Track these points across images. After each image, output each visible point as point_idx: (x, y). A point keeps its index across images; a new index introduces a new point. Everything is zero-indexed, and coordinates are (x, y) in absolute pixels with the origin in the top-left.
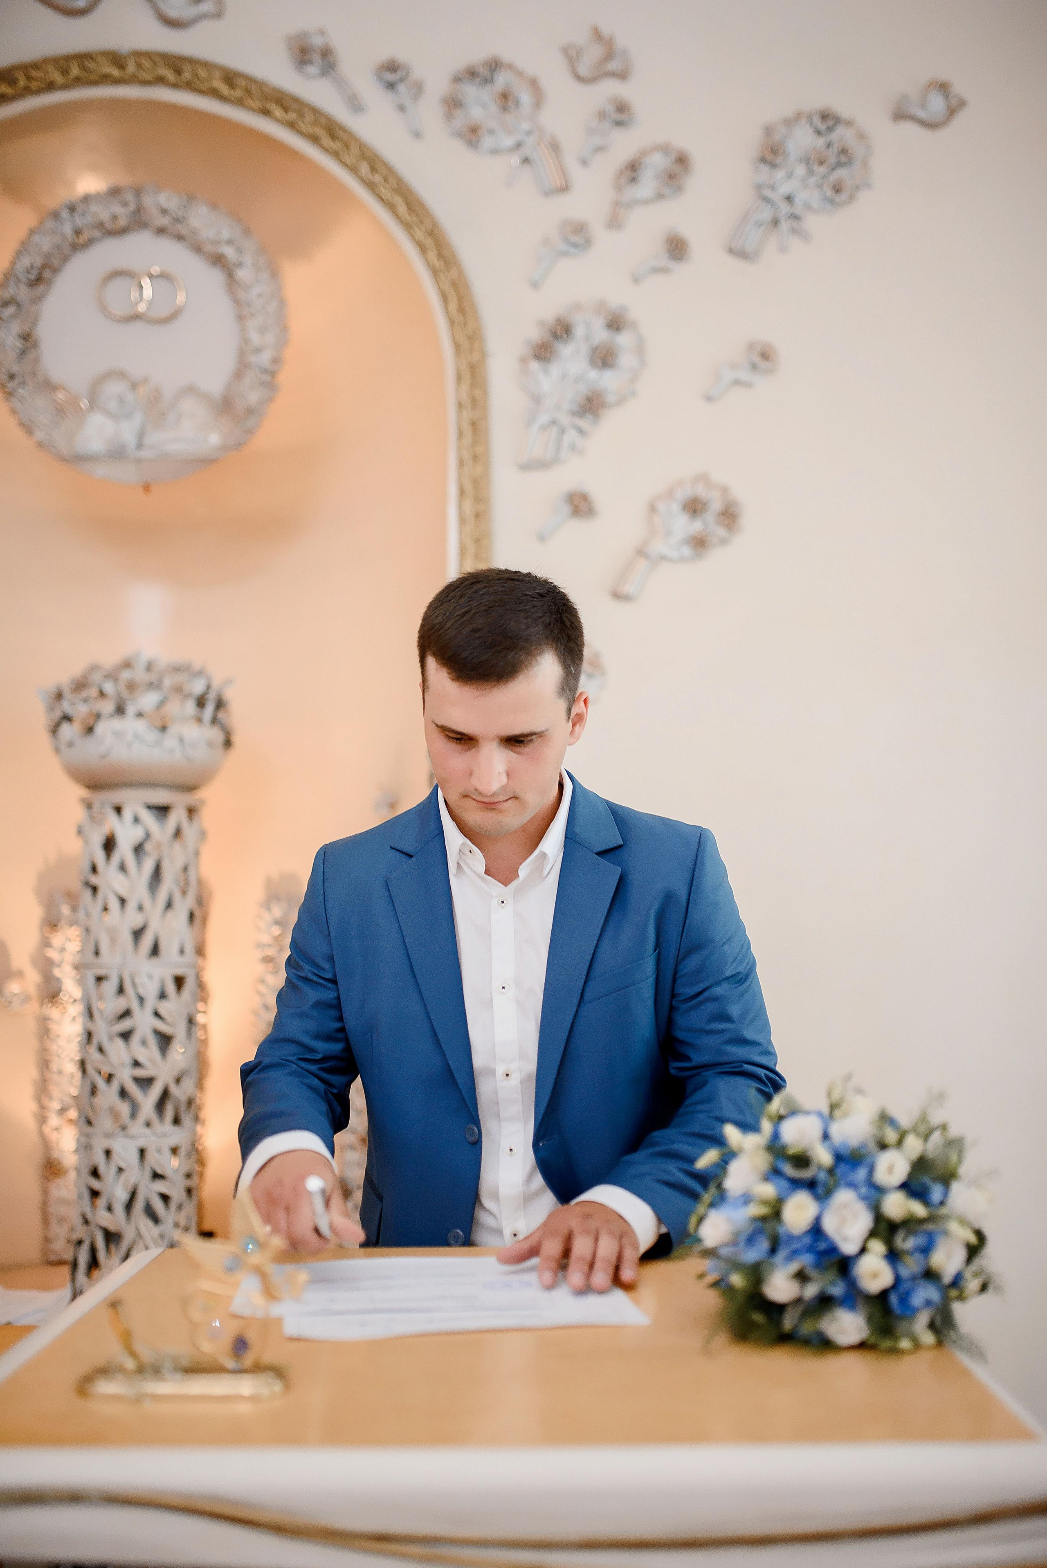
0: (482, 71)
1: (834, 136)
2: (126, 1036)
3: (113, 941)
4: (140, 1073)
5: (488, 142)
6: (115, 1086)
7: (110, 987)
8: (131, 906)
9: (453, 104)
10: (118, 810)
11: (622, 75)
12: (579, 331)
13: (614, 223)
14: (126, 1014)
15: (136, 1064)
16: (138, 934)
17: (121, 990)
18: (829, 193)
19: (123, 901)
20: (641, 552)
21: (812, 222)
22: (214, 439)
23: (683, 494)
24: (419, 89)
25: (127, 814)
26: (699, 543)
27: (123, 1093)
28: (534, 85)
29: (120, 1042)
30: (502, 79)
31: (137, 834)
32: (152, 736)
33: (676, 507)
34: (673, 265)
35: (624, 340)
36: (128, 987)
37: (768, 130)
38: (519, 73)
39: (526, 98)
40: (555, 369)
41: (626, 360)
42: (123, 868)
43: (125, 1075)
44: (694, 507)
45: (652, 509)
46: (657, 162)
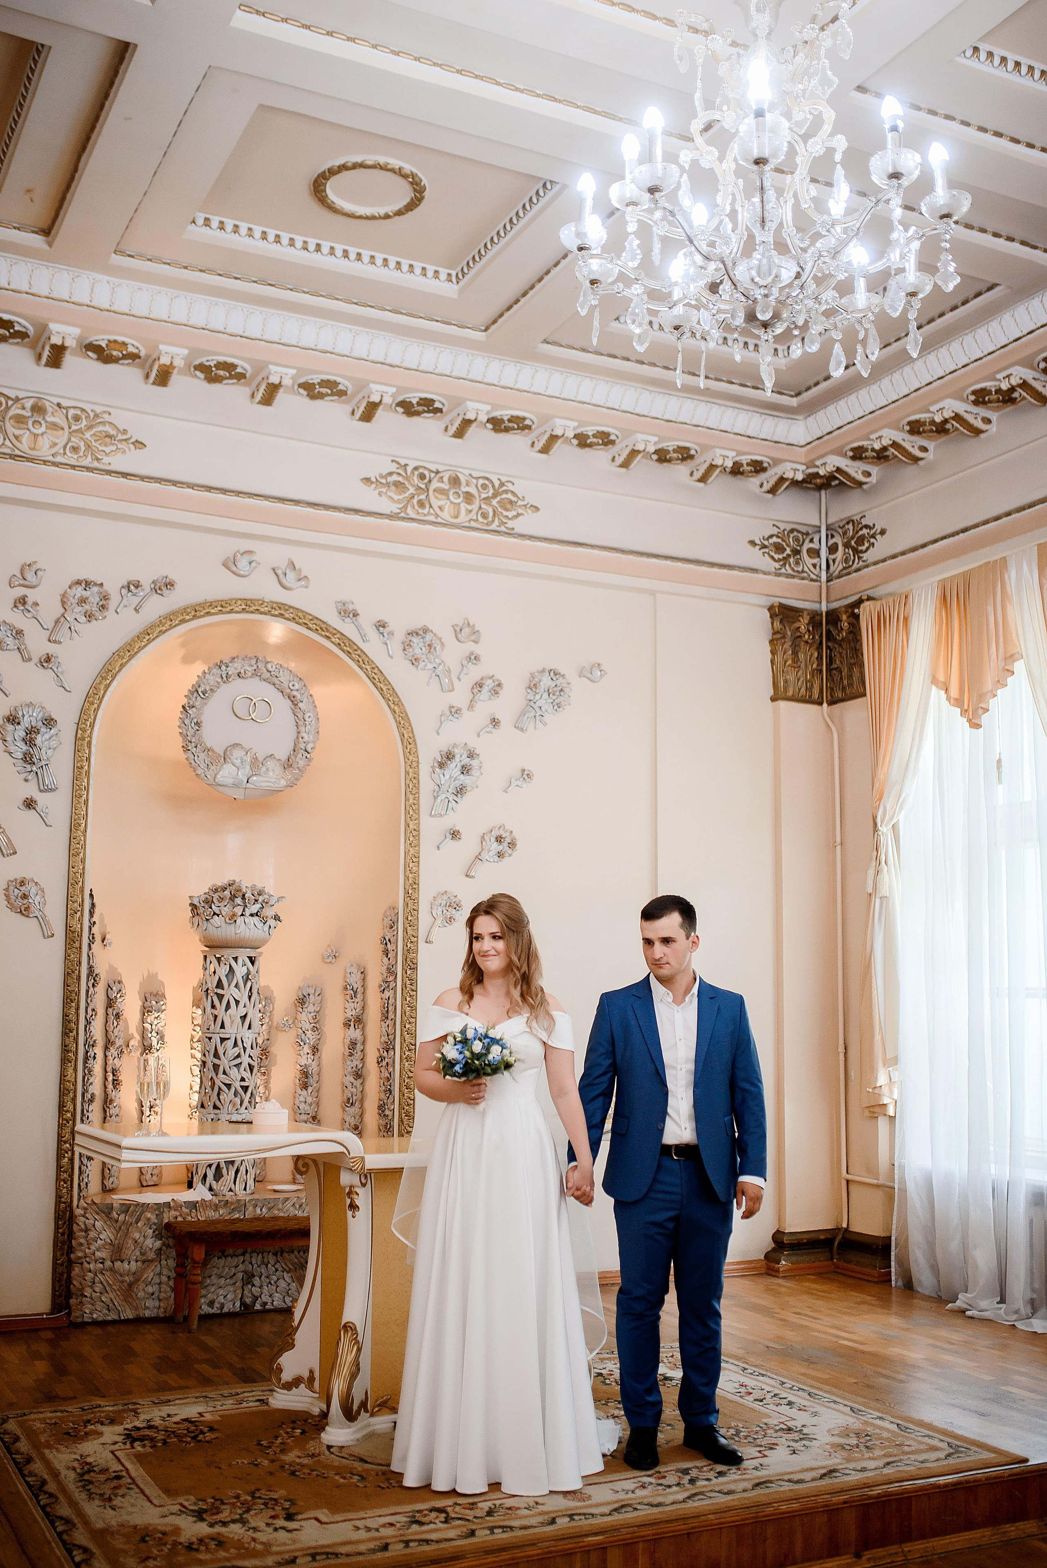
0: (421, 633)
1: (558, 682)
2: (238, 1066)
3: (232, 1022)
4: (243, 1084)
5: (422, 664)
6: (233, 1090)
7: (230, 1043)
8: (241, 1005)
9: (406, 646)
10: (236, 959)
11: (476, 642)
12: (457, 757)
13: (471, 707)
14: (239, 1056)
15: (243, 1079)
16: (244, 1018)
17: (236, 1044)
18: (556, 707)
19: (237, 1002)
20: (478, 858)
21: (547, 718)
22: (283, 783)
23: (495, 833)
24: (391, 633)
25: (240, 961)
26: (500, 855)
27: (236, 1094)
28: (440, 639)
29: (235, 1069)
30: (429, 637)
31: (244, 970)
32: (260, 925)
33: (493, 840)
34: (494, 730)
35: (475, 763)
36: (239, 1042)
37: (533, 676)
38: (435, 635)
39: (438, 648)
40: (447, 773)
41: (474, 772)
42: (237, 986)
43: (237, 1084)
44: (499, 839)
45: (483, 837)
46: (489, 682)
